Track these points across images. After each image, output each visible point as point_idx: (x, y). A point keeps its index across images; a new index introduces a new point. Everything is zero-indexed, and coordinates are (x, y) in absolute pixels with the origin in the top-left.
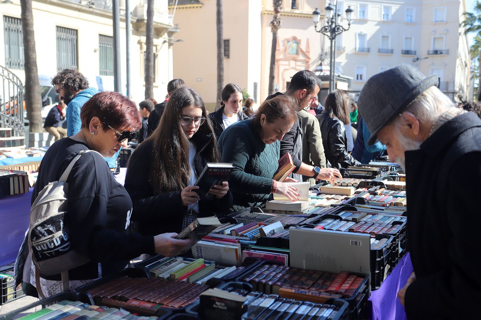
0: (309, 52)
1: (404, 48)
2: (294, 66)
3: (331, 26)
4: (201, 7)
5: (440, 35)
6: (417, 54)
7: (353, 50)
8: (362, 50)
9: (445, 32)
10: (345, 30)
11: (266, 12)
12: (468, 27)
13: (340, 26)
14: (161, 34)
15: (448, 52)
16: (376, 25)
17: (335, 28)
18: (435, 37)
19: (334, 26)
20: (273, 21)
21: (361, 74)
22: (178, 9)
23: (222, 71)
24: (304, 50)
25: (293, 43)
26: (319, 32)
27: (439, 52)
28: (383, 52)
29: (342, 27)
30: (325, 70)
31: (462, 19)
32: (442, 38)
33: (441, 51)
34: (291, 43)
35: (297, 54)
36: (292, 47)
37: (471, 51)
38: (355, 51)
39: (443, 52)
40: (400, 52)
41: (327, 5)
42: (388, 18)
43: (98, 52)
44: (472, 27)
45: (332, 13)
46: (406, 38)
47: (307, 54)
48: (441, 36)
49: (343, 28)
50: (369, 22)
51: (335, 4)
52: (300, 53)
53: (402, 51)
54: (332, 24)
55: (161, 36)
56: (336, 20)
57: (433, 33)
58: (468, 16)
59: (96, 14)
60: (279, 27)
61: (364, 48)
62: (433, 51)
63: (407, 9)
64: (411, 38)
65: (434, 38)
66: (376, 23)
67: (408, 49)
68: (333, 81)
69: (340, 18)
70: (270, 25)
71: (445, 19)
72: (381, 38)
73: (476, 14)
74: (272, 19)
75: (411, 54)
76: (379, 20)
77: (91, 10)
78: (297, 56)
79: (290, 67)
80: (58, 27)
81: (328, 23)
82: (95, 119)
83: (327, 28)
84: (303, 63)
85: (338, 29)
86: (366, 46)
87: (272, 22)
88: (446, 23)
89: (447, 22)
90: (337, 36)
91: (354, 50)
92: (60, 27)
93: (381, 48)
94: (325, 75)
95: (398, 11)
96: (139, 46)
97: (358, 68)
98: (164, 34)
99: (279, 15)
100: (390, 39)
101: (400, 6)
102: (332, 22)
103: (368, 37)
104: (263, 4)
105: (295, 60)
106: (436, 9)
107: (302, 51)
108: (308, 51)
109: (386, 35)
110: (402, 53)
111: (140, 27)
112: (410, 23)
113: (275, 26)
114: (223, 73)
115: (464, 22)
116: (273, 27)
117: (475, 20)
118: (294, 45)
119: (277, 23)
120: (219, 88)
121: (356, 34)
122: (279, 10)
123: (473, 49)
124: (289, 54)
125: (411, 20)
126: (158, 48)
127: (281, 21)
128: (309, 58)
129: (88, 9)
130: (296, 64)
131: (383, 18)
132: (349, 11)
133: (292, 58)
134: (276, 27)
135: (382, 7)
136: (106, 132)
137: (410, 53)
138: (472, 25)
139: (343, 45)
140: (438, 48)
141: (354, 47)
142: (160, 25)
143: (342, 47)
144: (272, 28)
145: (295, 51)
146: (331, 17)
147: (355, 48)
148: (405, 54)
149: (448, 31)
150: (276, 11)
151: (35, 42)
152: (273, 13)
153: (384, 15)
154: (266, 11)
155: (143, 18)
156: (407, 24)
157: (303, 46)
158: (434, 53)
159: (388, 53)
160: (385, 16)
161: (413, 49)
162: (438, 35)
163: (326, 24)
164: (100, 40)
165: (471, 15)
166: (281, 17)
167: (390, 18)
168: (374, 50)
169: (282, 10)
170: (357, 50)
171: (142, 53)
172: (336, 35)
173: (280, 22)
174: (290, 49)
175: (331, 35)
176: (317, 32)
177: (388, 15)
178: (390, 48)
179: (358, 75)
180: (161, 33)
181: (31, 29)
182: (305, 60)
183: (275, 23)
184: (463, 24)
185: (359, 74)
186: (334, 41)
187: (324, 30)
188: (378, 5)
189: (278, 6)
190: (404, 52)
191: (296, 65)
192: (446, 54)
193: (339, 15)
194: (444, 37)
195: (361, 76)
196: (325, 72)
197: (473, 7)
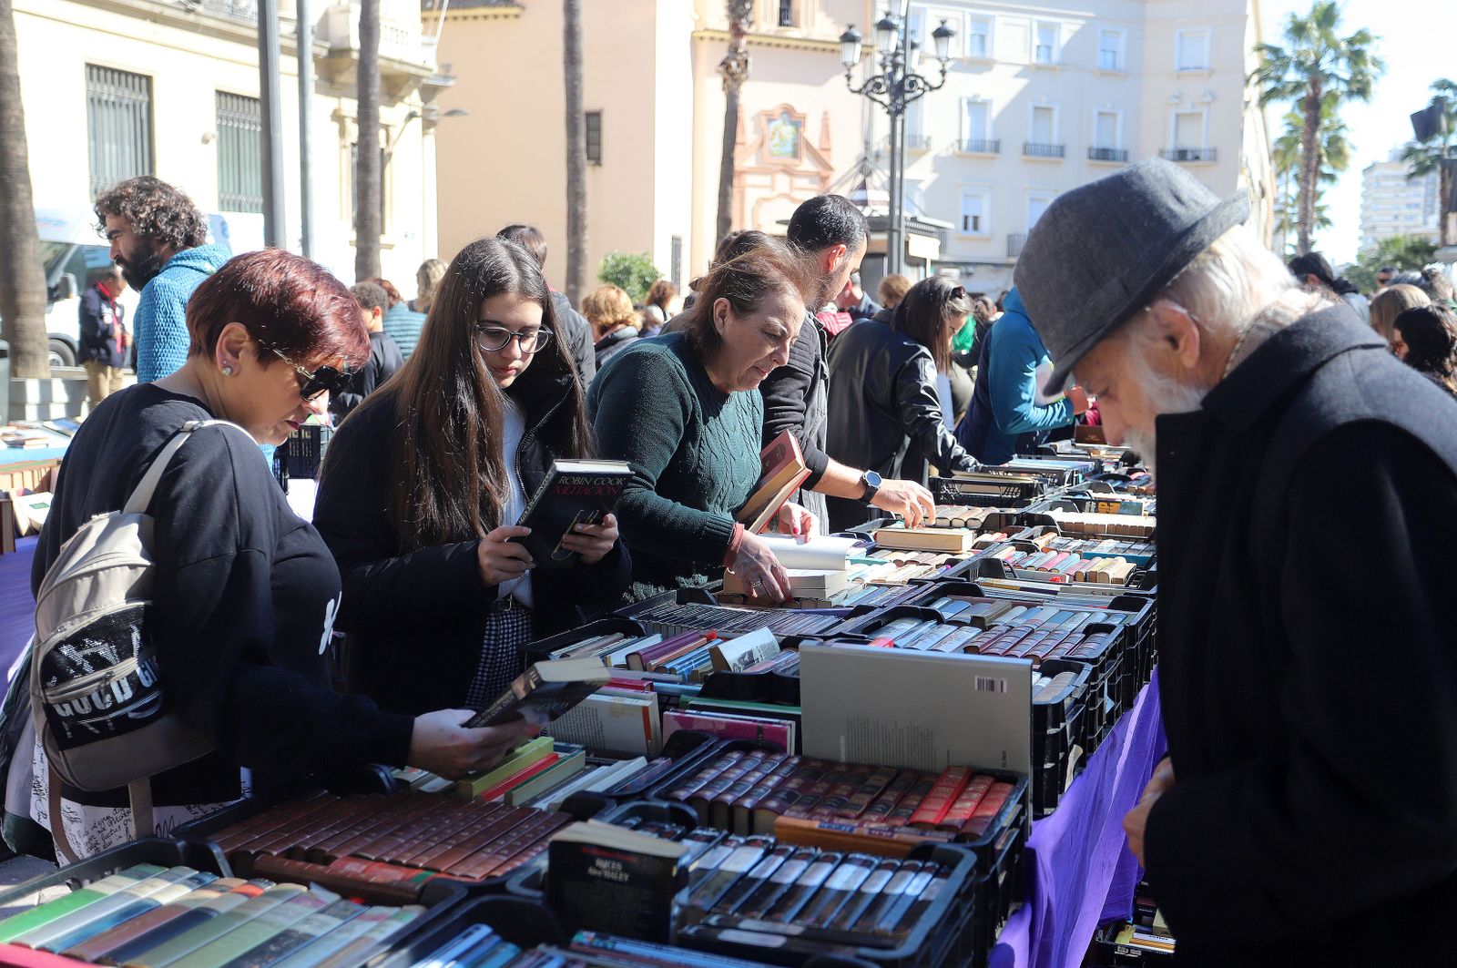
0: (828, 150)
1: (1096, 143)
2: (786, 190)
3: (891, 76)
4: (517, 16)
5: (1193, 106)
6: (1131, 158)
7: (952, 145)
8: (978, 147)
9: (1208, 98)
10: (931, 89)
11: (707, 35)
12: (1269, 85)
13: (917, 76)
14: (402, 93)
15: (1214, 155)
16: (1017, 76)
17: (902, 82)
18: (1180, 111)
19: (899, 76)
20: (728, 58)
21: (976, 214)
22: (450, 22)
23: (580, 202)
24: (816, 144)
25: (784, 123)
26: (859, 92)
27: (1190, 156)
28: (1035, 154)
29: (922, 78)
30: (874, 203)
31: (1252, 62)
32: (1200, 114)
33: (1197, 154)
34: (778, 123)
35: (795, 154)
36: (781, 135)
37: (1276, 152)
38: (960, 148)
39: (1202, 156)
40: (1085, 155)
41: (880, 17)
42: (1049, 56)
43: (213, 144)
44: (1279, 86)
45: (894, 39)
46: (1101, 114)
47: (824, 155)
48: (1196, 110)
49: (926, 83)
50: (997, 68)
51: (903, 14)
52: (804, 152)
53: (1090, 150)
54: (895, 71)
55: (401, 99)
56: (905, 59)
57: (1175, 101)
58: (1267, 55)
59: (208, 31)
60: (744, 76)
61: (984, 141)
62: (1174, 152)
63: (1104, 32)
64: (1113, 115)
65: (1178, 116)
66: (1017, 69)
67: (1106, 144)
68: (899, 232)
69: (916, 53)
70: (719, 72)
71: (1205, 62)
72: (1031, 111)
73: (1288, 49)
74: (723, 53)
75: (1114, 159)
76: (1026, 61)
77: (191, 17)
78: (795, 161)
79: (775, 193)
80: (90, 66)
81: (884, 66)
82: (235, 331)
83: (880, 80)
84: (811, 182)
85: (912, 84)
86: (989, 135)
87: (723, 63)
88: (1210, 75)
89: (1211, 72)
90: (908, 105)
91: (956, 145)
92: (99, 68)
93: (1031, 141)
94: (875, 215)
95: (1077, 37)
96: (336, 126)
97: (966, 196)
98: (409, 93)
99: (744, 41)
100: (1056, 114)
101: (1082, 22)
102: (895, 66)
103: (995, 111)
104: (696, 11)
105: (788, 171)
106: (1181, 34)
107: (809, 147)
108: (826, 147)
109: (1044, 105)
110: (1090, 158)
111: (339, 71)
112: (1112, 73)
113: (732, 75)
114: (584, 207)
115: (1259, 71)
116: (727, 76)
117: (1285, 66)
118: (788, 131)
119: (738, 65)
120: (572, 251)
121: (961, 100)
122: (745, 28)
123: (1281, 147)
124: (772, 155)
125: (1114, 64)
126: (394, 132)
127: (749, 60)
128: (829, 168)
129: (182, 16)
130: (791, 182)
131: (1038, 55)
132: (941, 33)
133: (781, 167)
134: (735, 77)
135: (1035, 26)
136: (265, 368)
137: (1111, 156)
138: (1278, 79)
139: (926, 134)
140: (1187, 142)
141: (957, 137)
142: (396, 66)
143: (921, 137)
144: (725, 81)
145: (789, 148)
146: (893, 50)
147: (960, 141)
148: (1098, 158)
149: (1214, 98)
150: (737, 31)
151: (22, 111)
152: (728, 36)
153: (1038, 47)
154: (706, 30)
155: (345, 46)
156: (1104, 73)
157: (812, 134)
158: (1177, 158)
159: (1050, 154)
160: (1043, 51)
161: (1119, 145)
162: (1186, 108)
163: (879, 71)
164: (219, 107)
165: (1276, 51)
166: (751, 49)
167: (1056, 55)
168: (1012, 148)
169: (752, 30)
170: (965, 145)
171: (345, 147)
172: (905, 102)
173: (746, 61)
174: (776, 140)
175: (893, 101)
176: (853, 91)
177: (1049, 48)
178: (1055, 141)
179: (966, 218)
180: (400, 90)
181: (11, 72)
182: (818, 173)
183: (734, 64)
184: (1255, 78)
185: (971, 213)
186: (899, 118)
187: (870, 88)
188: (1023, 20)
189: (741, 17)
190: (1093, 154)
191: (792, 187)
192: (1211, 159)
193: (914, 46)
194: (1205, 111)
195: (976, 218)
196: (874, 207)
197: (1282, 30)
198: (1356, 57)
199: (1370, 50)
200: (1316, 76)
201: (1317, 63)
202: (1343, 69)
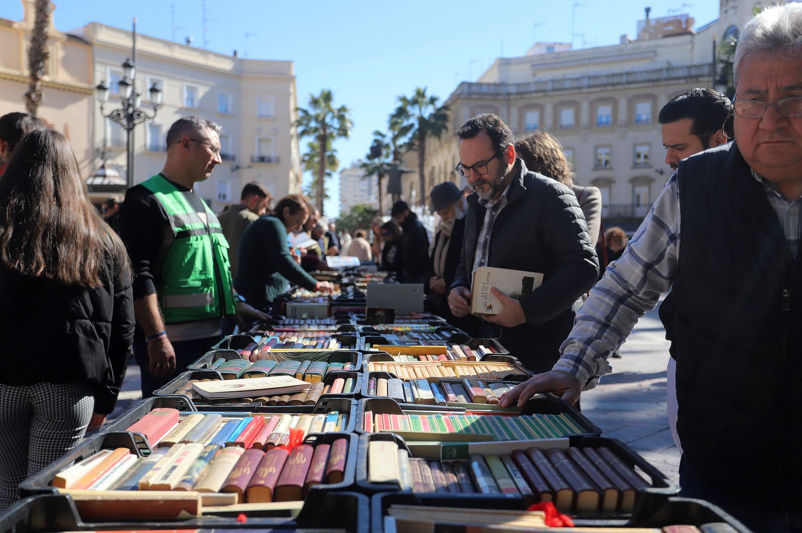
5: (267, 135)
6: (236, 160)
7: (141, 147)
9: (275, 132)
12: (302, 128)
16: (176, 112)
18: (261, 138)
20: (29, 92)
27: (266, 160)
31: (294, 116)
32: (270, 140)
33: (270, 159)
38: (145, 149)
39: (272, 160)
42: (192, 104)
44: (307, 129)
48: (268, 137)
50: (165, 108)
57: (259, 132)
58: (300, 114)
60: (39, 103)
61: (158, 146)
62: (258, 157)
63: (220, 94)
65: (260, 140)
66: (176, 109)
71: (272, 114)
73: (312, 112)
75: (228, 160)
76: (181, 107)
86: (161, 143)
87: (27, 95)
89: (275, 119)
91: (143, 148)
95: (206, 95)
99: (38, 84)
101: (210, 88)
106: (260, 99)
112: (225, 116)
115: (297, 121)
116: (29, 103)
117: (311, 119)
119: (36, 97)
122: (39, 77)
125: (227, 111)
131: (187, 103)
135: (185, 88)
137: (226, 158)
138: (307, 125)
140: (264, 153)
141: (143, 143)
144: (28, 105)
147: (145, 145)
149: (277, 132)
150: (35, 78)
153: (187, 99)
156: (221, 116)
158: (259, 161)
160: (189, 101)
161: (230, 152)
162: (263, 136)
165: (305, 112)
167: (196, 103)
170: (148, 147)
173: (40, 95)
177: (192, 99)
184: (295, 124)
188: (179, 83)
189: (37, 70)
192: (276, 162)
194: (273, 138)
198: (341, 118)
199: (347, 116)
200: (324, 125)
201: (324, 120)
202: (336, 124)
